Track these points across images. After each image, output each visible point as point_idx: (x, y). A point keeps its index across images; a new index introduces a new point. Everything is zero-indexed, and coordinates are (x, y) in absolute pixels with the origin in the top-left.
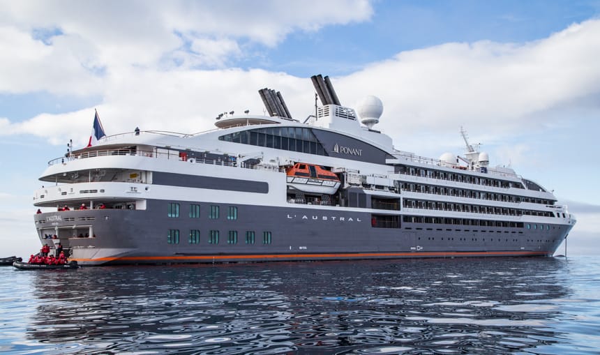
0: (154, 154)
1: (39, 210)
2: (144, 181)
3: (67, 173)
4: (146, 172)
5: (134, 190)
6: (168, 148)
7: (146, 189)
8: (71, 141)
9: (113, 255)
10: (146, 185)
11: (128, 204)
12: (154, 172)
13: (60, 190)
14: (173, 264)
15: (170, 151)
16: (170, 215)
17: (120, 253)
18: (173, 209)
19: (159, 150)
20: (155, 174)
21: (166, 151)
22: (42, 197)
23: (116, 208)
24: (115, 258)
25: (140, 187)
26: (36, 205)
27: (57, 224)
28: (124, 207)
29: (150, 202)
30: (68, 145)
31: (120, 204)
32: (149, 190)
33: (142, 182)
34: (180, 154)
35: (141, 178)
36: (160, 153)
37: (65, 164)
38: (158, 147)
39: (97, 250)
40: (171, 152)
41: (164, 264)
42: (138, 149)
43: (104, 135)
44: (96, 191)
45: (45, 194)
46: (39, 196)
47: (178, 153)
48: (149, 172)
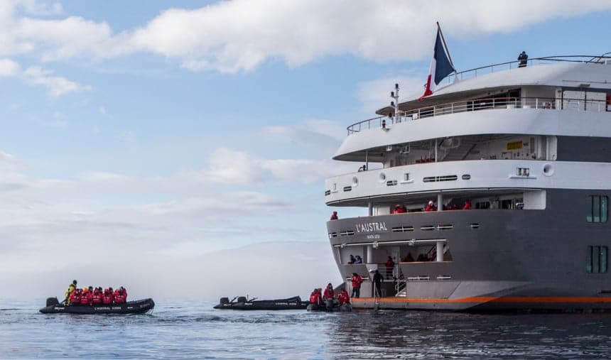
0: (558, 103)
1: (335, 213)
2: (539, 156)
3: (394, 146)
4: (544, 138)
5: (524, 173)
6: (584, 88)
7: (545, 170)
8: (397, 86)
9: (487, 292)
10: (545, 164)
11: (503, 198)
12: (560, 139)
13: (384, 177)
14: (596, 311)
15: (588, 93)
16: (589, 219)
17: (500, 289)
18: (596, 206)
19: (567, 94)
20: (562, 140)
21: (581, 95)
22: (348, 189)
23: (478, 206)
24: (492, 299)
25: (535, 167)
26: (331, 204)
27: (378, 237)
28: (494, 205)
29: (552, 194)
30: (392, 93)
31: (487, 200)
32: (551, 172)
33: (534, 158)
34: (608, 98)
35: (532, 150)
36: (569, 100)
37: (388, 129)
38: (564, 89)
39: (455, 283)
40: (590, 95)
41: (579, 310)
42: (523, 94)
43: (453, 70)
44: (453, 178)
45: (354, 185)
46: (340, 188)
47: (603, 96)
48: (551, 137)
